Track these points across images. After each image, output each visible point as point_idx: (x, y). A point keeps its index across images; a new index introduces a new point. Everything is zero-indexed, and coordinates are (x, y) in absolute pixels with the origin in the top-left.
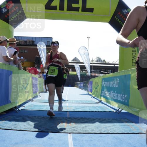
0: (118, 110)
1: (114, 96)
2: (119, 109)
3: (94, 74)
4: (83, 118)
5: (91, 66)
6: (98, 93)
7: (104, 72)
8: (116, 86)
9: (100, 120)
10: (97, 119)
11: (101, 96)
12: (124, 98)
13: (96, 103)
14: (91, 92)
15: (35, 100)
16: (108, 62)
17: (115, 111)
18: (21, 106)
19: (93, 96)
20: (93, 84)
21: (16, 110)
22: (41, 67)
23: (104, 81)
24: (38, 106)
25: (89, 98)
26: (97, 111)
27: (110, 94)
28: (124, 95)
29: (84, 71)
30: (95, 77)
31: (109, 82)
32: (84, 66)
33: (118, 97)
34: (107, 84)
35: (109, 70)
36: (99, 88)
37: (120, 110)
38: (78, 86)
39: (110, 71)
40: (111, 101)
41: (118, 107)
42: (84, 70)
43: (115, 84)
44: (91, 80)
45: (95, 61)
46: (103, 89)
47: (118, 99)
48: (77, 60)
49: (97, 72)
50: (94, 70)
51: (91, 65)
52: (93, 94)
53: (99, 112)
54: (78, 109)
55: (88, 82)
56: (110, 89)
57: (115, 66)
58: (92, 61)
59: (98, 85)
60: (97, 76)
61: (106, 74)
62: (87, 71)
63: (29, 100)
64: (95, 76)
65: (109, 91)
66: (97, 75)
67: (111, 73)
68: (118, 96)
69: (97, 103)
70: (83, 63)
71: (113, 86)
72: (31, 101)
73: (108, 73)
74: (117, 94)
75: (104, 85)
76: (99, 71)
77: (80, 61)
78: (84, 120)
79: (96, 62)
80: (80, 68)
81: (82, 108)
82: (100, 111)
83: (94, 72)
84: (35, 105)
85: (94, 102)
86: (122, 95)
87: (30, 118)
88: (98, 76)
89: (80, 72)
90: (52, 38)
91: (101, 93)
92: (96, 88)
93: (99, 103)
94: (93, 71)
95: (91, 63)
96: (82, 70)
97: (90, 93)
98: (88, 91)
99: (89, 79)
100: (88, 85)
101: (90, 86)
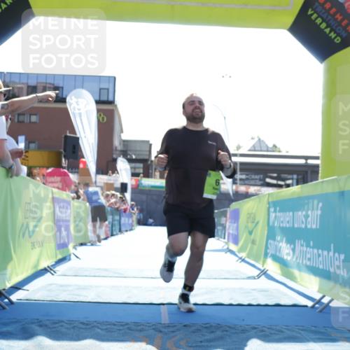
0: (319, 302)
1: (308, 256)
2: (324, 296)
3: (243, 189)
4: (211, 326)
6: (255, 247)
7: (274, 182)
8: (314, 227)
9: (263, 331)
10: (255, 328)
11: (266, 255)
12: (337, 263)
13: (249, 278)
15: (61, 269)
16: (287, 152)
17: (310, 304)
18: (16, 288)
19: (240, 255)
20: (241, 220)
21: (2, 300)
22: (81, 166)
23: (275, 211)
24: (70, 288)
26: (254, 303)
27: (294, 250)
28: (337, 255)
30: (247, 196)
31: (291, 213)
33: (321, 259)
34: (285, 219)
35: (290, 177)
36: (261, 232)
37: (325, 300)
39: (292, 179)
40: (296, 272)
41: (319, 291)
43: (309, 219)
44: (234, 205)
45: (249, 148)
46: (271, 235)
47: (321, 267)
49: (252, 182)
50: (244, 177)
52: (240, 251)
53: (258, 305)
55: (226, 211)
56: (292, 235)
57: (310, 162)
58: (238, 147)
59: (258, 223)
60: (253, 195)
61: (280, 186)
63: (42, 270)
64: (247, 193)
65: (291, 241)
66: (252, 190)
67: (297, 184)
68: (319, 255)
69: (254, 278)
71: (303, 226)
72: (49, 274)
73: (288, 186)
74: (315, 251)
75: (274, 223)
76: (260, 180)
78: (212, 332)
79: (250, 150)
81: (206, 293)
82: (263, 303)
83: (243, 182)
84: (61, 286)
85: (245, 276)
86: (331, 254)
87: (46, 326)
88: (256, 195)
90: (115, 78)
91: (267, 247)
92: (250, 233)
93: (259, 276)
94: (241, 180)
97: (233, 247)
98: (226, 240)
99: (227, 202)
100: (224, 223)
101: (232, 225)
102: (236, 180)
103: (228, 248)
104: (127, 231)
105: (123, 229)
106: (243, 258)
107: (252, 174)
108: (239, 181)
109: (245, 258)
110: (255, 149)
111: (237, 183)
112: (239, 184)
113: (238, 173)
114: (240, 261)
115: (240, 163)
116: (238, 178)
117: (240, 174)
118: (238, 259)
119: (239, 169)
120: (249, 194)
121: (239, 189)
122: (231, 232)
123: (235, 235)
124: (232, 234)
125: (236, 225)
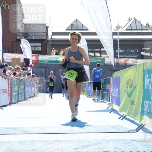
3: (122, 61)
5: (115, 41)
6: (134, 107)
11: (142, 113)
13: (130, 132)
14: (118, 104)
19: (122, 114)
23: (149, 77)
25: (113, 120)
29: (98, 54)
30: (126, 66)
32: (99, 41)
36: (138, 94)
42: (97, 52)
44: (116, 74)
45: (126, 28)
48: (80, 26)
49: (130, 55)
50: (123, 51)
51: (116, 37)
52: (121, 110)
54: (87, 146)
58: (118, 28)
60: (130, 66)
62: (105, 53)
64: (126, 64)
66: (130, 61)
69: (133, 132)
70: (95, 34)
75: (148, 87)
76: (136, 53)
77: (87, 30)
79: (126, 30)
80: (88, 45)
81: (96, 144)
83: (123, 56)
85: (126, 130)
88: (134, 65)
89: (89, 56)
91: (143, 107)
92: (130, 95)
93: (137, 130)
94: (120, 53)
95: (115, 34)
96: (94, 52)
97: (116, 107)
98: (110, 102)
99: (110, 72)
100: (108, 88)
101: (114, 89)
103: (112, 108)
106: (124, 116)
107: (129, 49)
108: (119, 54)
109: (126, 116)
110: (131, 28)
111: (118, 56)
112: (120, 57)
113: (119, 48)
114: (122, 118)
115: (119, 40)
116: (118, 52)
117: (120, 49)
118: (120, 117)
119: (119, 45)
120: (128, 64)
121: (119, 61)
122: (114, 95)
123: (117, 97)
124: (115, 97)
125: (118, 89)
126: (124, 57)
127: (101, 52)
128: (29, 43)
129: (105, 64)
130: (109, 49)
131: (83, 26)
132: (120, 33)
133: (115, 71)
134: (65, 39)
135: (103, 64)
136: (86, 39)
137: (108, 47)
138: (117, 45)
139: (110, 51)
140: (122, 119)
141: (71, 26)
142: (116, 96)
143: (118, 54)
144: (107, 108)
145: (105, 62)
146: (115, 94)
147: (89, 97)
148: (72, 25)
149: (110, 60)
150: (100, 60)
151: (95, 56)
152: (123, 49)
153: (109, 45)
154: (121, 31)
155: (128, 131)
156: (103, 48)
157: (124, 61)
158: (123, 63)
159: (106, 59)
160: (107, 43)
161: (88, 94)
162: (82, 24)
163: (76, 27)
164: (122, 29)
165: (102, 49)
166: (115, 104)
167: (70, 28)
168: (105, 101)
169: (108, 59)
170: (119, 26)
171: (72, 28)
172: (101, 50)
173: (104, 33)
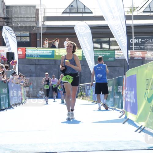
3: (138, 54)
5: (128, 27)
13: (150, 149)
14: (134, 112)
19: (139, 125)
29: (106, 46)
32: (107, 27)
38: (87, 95)
42: (105, 42)
45: (143, 10)
48: (81, 8)
50: (139, 41)
51: (129, 22)
52: (139, 119)
62: (115, 43)
66: (149, 54)
70: (101, 18)
77: (91, 13)
79: (144, 12)
80: (93, 33)
83: (140, 47)
85: (146, 147)
89: (94, 48)
94: (136, 44)
95: (128, 18)
96: (100, 43)
97: (131, 116)
98: (124, 109)
99: (123, 69)
100: (120, 91)
101: (129, 92)
102: (132, 44)
103: (126, 117)
104: (16, 105)
105: (12, 103)
106: (143, 127)
107: (148, 38)
108: (134, 46)
109: (144, 127)
110: (150, 10)
111: (132, 48)
112: (135, 49)
113: (134, 37)
114: (139, 130)
115: (134, 26)
116: (133, 42)
117: (135, 39)
118: (137, 129)
119: (134, 33)
120: (146, 59)
121: (135, 55)
122: (129, 100)
123: (133, 103)
124: (130, 102)
125: (133, 92)
126: (141, 49)
127: (109, 43)
128: (13, 32)
129: (116, 58)
130: (121, 38)
131: (85, 8)
132: (134, 16)
133: (129, 67)
134: (61, 26)
135: (113, 58)
136: (89, 25)
137: (120, 36)
138: (132, 33)
139: (122, 41)
140: (140, 132)
141: (69, 8)
142: (132, 101)
143: (132, 46)
144: (120, 118)
145: (116, 56)
146: (130, 98)
147: (95, 103)
148: (71, 6)
149: (122, 53)
150: (109, 54)
151: (101, 48)
152: (139, 38)
153: (121, 34)
154: (136, 15)
155: (148, 148)
156: (113, 37)
157: (141, 54)
158: (139, 57)
159: (116, 52)
160: (118, 31)
161: (93, 99)
162: (85, 6)
163: (76, 9)
164: (137, 11)
165: (112, 39)
166: (130, 112)
167: (68, 11)
168: (117, 109)
169: (119, 51)
170: (134, 8)
171: (70, 11)
172: (110, 39)
173: (114, 18)
